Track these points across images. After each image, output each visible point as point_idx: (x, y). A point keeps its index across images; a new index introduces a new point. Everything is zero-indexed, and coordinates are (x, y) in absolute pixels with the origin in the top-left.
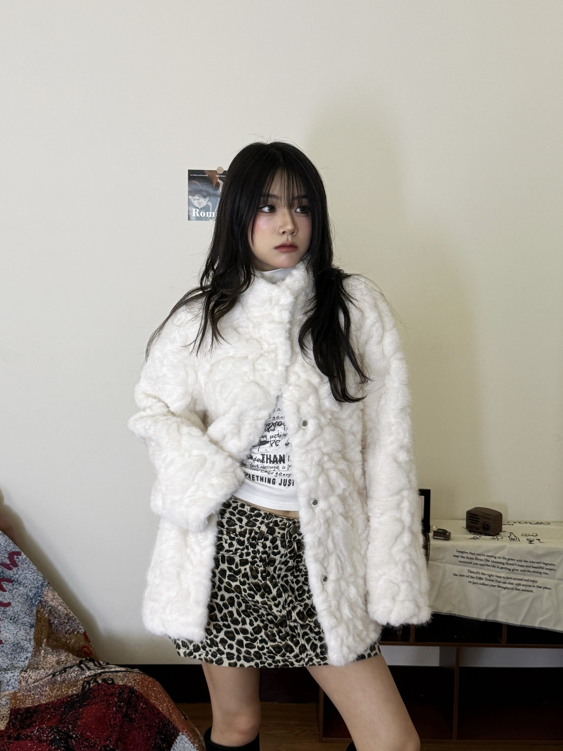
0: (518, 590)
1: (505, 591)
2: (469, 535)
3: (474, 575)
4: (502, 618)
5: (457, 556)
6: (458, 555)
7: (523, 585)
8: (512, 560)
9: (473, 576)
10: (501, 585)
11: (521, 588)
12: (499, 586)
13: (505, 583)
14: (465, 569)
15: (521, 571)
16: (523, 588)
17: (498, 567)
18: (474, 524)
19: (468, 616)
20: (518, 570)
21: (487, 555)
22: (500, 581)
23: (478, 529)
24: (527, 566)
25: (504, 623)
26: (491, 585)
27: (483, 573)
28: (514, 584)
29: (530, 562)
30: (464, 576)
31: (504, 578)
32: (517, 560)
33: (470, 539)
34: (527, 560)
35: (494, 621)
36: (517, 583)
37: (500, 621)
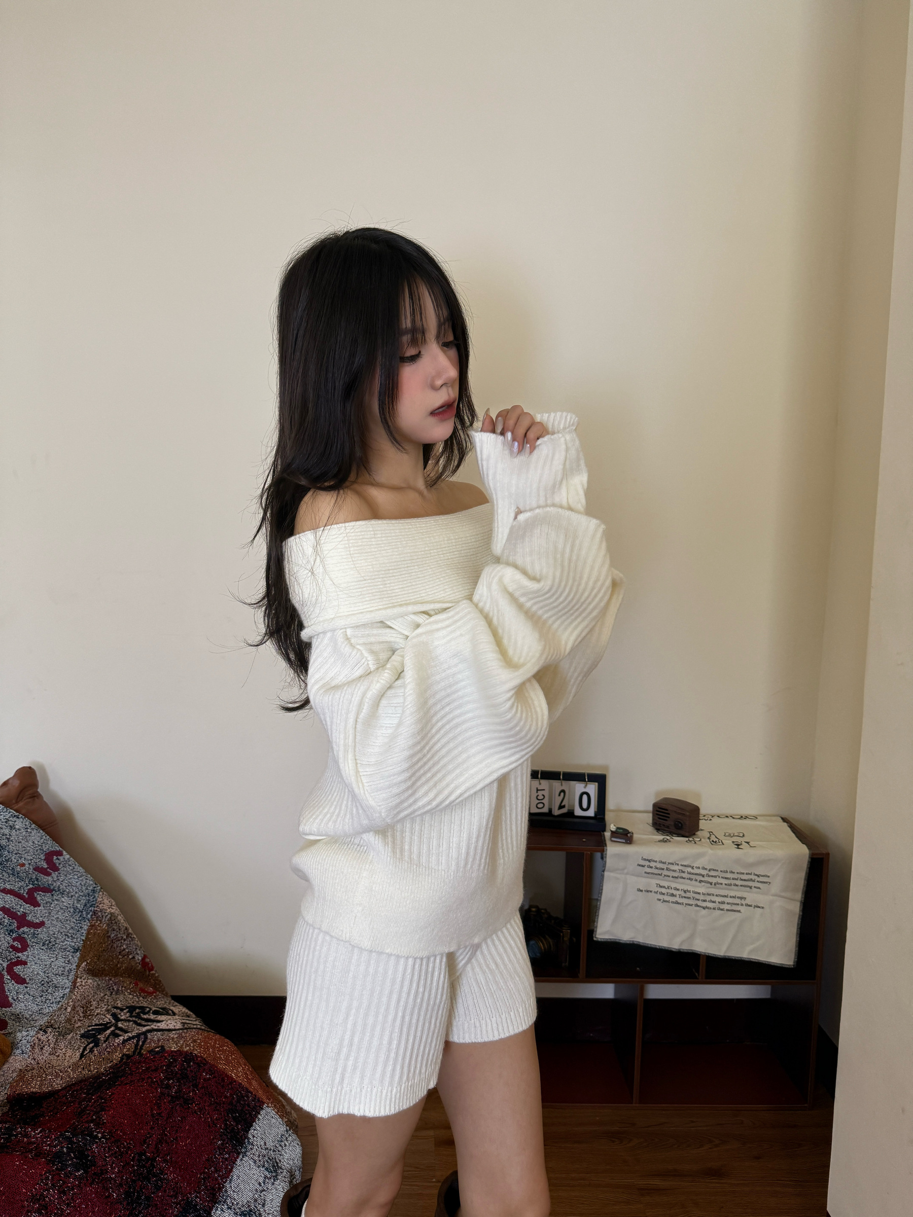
0: (722, 910)
1: (704, 912)
2: (657, 835)
3: (664, 890)
4: (701, 946)
5: (643, 866)
6: (644, 864)
7: (728, 903)
8: (714, 870)
9: (663, 892)
10: (700, 903)
11: (726, 907)
12: (697, 905)
13: (705, 901)
14: (653, 883)
15: (726, 884)
16: (728, 907)
17: (696, 880)
18: (664, 821)
19: (656, 944)
20: (721, 884)
21: (682, 864)
22: (698, 898)
23: (668, 827)
24: (733, 879)
25: (703, 954)
26: (686, 904)
27: (676, 888)
28: (717, 902)
29: (738, 873)
30: (651, 892)
31: (704, 894)
32: (721, 871)
33: (659, 841)
34: (733, 871)
35: (689, 951)
36: (720, 901)
37: (698, 951)
